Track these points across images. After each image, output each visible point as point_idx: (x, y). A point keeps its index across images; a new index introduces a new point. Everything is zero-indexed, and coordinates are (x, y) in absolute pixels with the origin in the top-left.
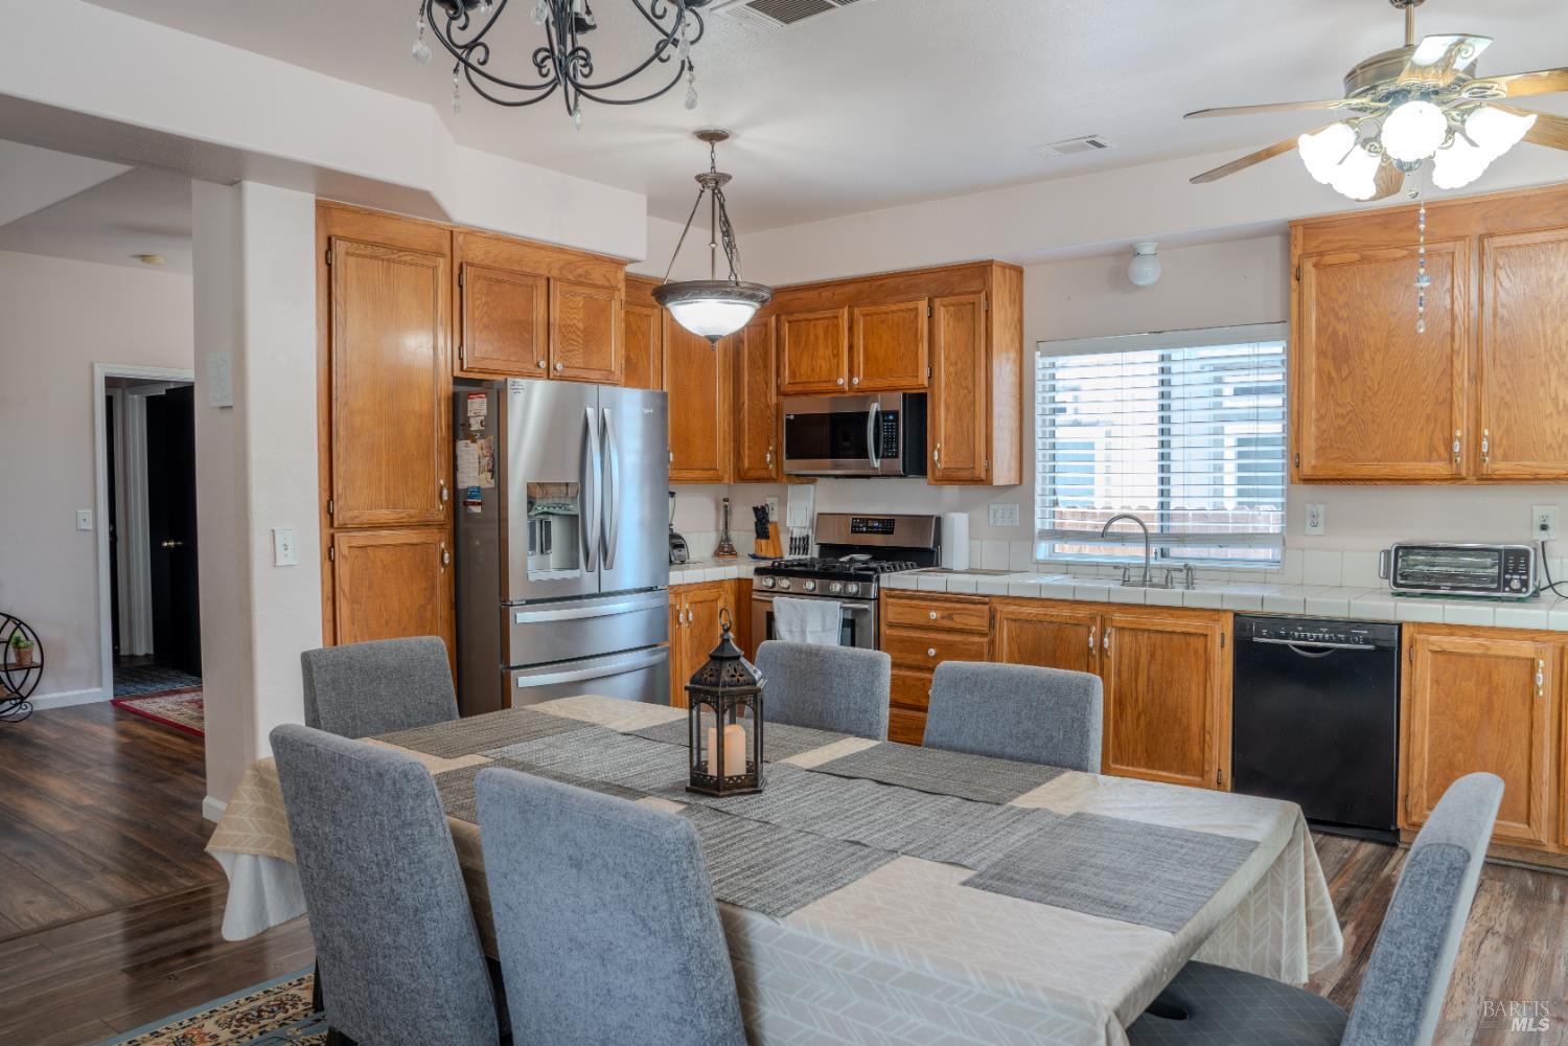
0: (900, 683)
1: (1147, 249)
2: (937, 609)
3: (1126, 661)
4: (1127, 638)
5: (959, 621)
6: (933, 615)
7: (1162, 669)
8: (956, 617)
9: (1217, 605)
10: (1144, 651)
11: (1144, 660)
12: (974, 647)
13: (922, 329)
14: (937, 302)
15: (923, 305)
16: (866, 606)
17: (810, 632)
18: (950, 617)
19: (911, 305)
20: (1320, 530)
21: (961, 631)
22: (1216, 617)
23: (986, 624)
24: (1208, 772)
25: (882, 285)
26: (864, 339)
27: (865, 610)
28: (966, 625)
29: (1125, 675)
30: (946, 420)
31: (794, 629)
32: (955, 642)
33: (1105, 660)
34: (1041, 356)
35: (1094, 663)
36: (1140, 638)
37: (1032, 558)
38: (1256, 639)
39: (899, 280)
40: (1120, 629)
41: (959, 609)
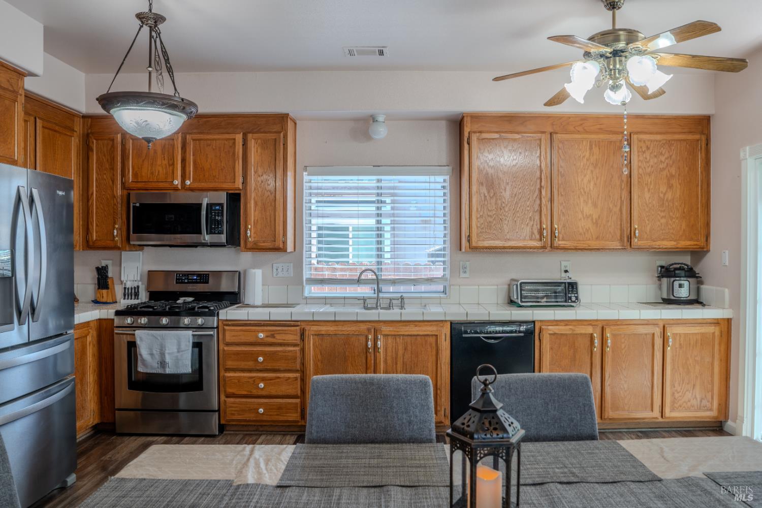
0: (237, 381)
1: (381, 118)
2: (262, 331)
3: (389, 354)
4: (390, 340)
5: (279, 338)
6: (261, 335)
7: (411, 357)
8: (278, 336)
9: (443, 318)
10: (400, 348)
11: (400, 353)
12: (290, 354)
13: (238, 152)
14: (250, 136)
15: (239, 138)
16: (212, 333)
17: (169, 353)
18: (273, 336)
19: (231, 136)
20: (467, 275)
21: (281, 345)
22: (441, 325)
23: (298, 338)
24: (439, 411)
25: (208, 121)
26: (193, 155)
27: (211, 335)
28: (284, 340)
29: (389, 362)
30: (255, 211)
31: (155, 352)
32: (277, 351)
33: (378, 354)
34: (308, 175)
35: (371, 356)
36: (398, 340)
37: (303, 296)
38: (464, 335)
39: (222, 119)
40: (386, 336)
41: (279, 330)
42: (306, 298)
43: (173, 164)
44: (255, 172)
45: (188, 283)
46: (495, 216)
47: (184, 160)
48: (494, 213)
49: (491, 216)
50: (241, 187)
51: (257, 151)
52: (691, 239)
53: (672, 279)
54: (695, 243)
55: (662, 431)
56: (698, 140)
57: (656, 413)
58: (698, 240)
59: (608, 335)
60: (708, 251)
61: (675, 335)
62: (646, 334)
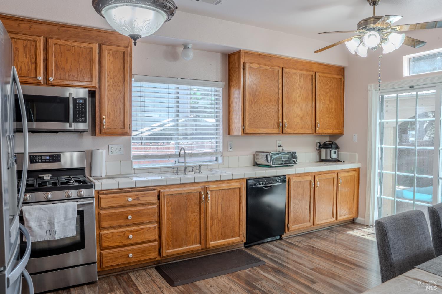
0: (110, 236)
1: (190, 47)
2: (131, 196)
3: (214, 203)
4: (214, 193)
5: (143, 200)
6: (130, 199)
7: (226, 203)
8: (141, 199)
9: (243, 177)
10: (220, 198)
11: (220, 201)
12: (150, 211)
13: (95, 58)
14: (104, 47)
15: (95, 47)
16: (92, 201)
17: (58, 223)
18: (138, 199)
19: (89, 45)
20: (232, 150)
21: (143, 204)
22: (242, 181)
23: (156, 198)
24: (241, 235)
25: (67, 31)
26: (55, 57)
28: (147, 201)
29: (213, 208)
30: (108, 105)
31: (43, 223)
32: (140, 210)
33: (207, 204)
34: (135, 81)
35: (203, 206)
36: (218, 193)
37: (132, 168)
38: (254, 187)
39: (79, 31)
40: (212, 191)
41: (143, 194)
42: (134, 169)
43: (36, 62)
44: (108, 75)
45: (42, 162)
46: (257, 114)
47: (46, 60)
48: (257, 112)
49: (255, 114)
50: (97, 86)
51: (109, 59)
52: (338, 129)
53: (331, 149)
54: (340, 131)
55: (335, 227)
56: (341, 79)
57: (334, 219)
58: (340, 130)
59: (317, 180)
60: (343, 134)
61: (341, 177)
62: (331, 178)
